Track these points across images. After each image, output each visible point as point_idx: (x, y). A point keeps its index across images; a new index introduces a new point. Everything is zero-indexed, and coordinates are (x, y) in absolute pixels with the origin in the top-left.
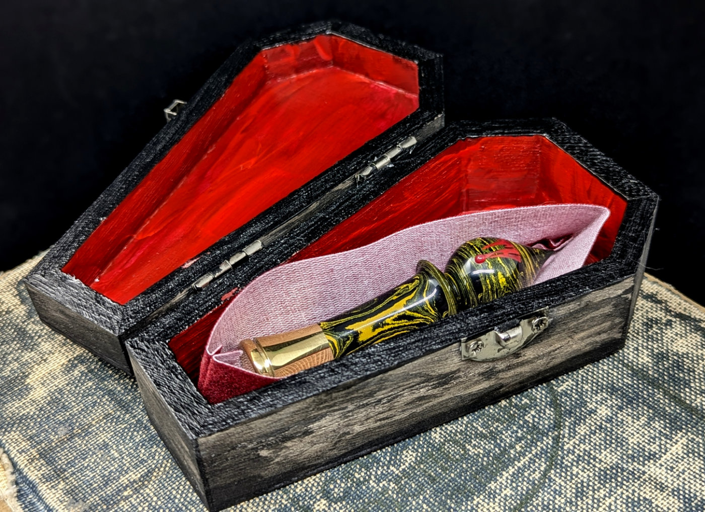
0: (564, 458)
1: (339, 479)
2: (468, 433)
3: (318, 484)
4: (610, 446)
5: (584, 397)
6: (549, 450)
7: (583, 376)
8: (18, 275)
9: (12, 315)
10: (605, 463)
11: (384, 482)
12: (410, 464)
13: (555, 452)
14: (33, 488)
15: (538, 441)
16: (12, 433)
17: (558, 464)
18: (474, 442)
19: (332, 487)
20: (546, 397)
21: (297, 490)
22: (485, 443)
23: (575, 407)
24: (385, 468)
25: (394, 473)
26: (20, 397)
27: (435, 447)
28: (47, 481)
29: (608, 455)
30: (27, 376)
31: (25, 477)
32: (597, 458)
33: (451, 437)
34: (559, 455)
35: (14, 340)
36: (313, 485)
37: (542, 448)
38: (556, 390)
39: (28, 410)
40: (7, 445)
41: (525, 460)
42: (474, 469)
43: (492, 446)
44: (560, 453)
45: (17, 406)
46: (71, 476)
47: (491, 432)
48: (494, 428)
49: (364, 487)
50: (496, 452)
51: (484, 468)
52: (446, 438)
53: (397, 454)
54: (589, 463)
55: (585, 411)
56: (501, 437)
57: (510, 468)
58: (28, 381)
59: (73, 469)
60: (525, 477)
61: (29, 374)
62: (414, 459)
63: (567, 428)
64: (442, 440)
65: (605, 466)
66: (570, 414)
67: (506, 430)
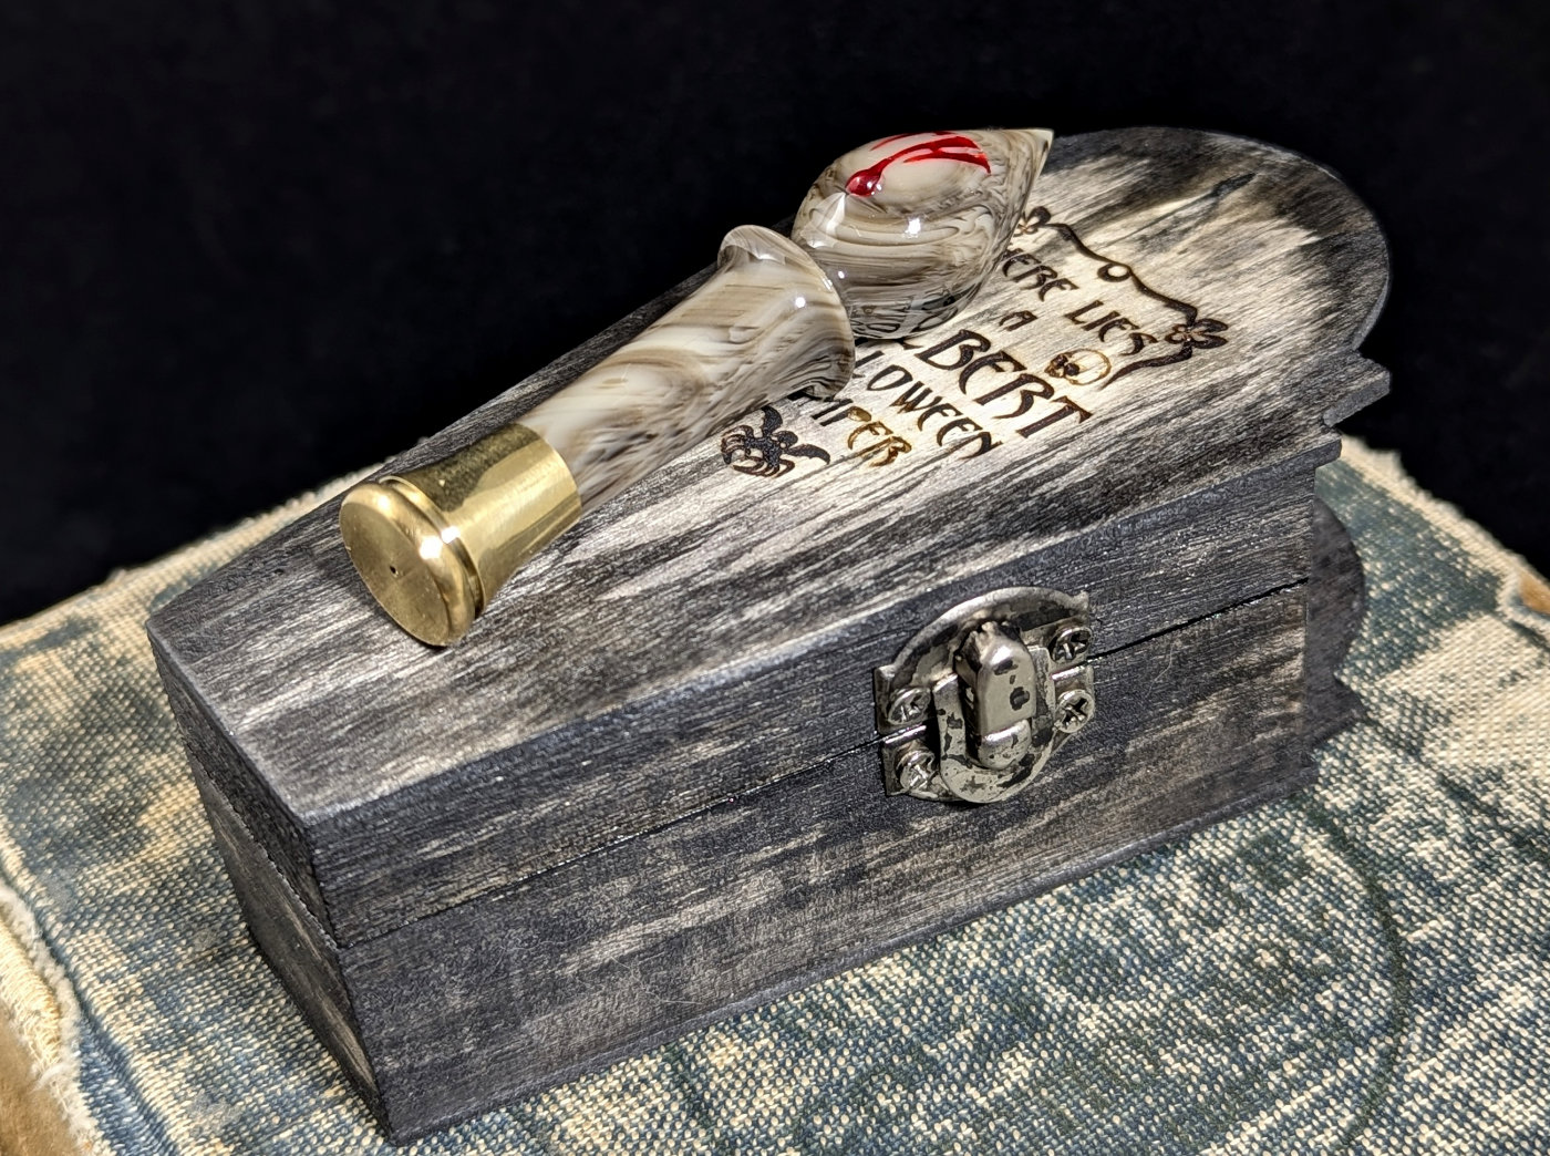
0: (1402, 1103)
1: (838, 1104)
2: (1169, 1023)
3: (786, 1112)
4: (1523, 1082)
5: (1471, 960)
6: (1366, 1081)
7: (1475, 909)
8: (157, 580)
9: (130, 669)
10: (1504, 1124)
11: (947, 1123)
12: (1015, 1085)
13: (1380, 1086)
14: (118, 1061)
15: (1342, 1056)
16: (91, 933)
17: (1386, 1116)
18: (1181, 1047)
19: (818, 1121)
20: (1377, 951)
21: (734, 1123)
22: (1207, 1051)
23: (1448, 982)
24: (954, 1088)
25: (973, 1101)
26: (120, 854)
27: (1083, 1050)
28: (153, 1049)
29: (1514, 1104)
30: (143, 809)
31: (106, 1034)
32: (1486, 1109)
33: (1127, 1030)
34: (1391, 1095)
35: (128, 724)
36: (773, 1114)
37: (1348, 1074)
38: (1404, 939)
39: (134, 885)
40: (75, 958)
41: (1302, 1099)
42: (1172, 1109)
43: (1225, 1060)
44: (1393, 1089)
45: (110, 872)
46: (210, 1042)
47: (1228, 1024)
48: (1236, 1017)
49: (896, 1130)
50: (1233, 1073)
51: (1197, 1112)
52: (1114, 1030)
53: (988, 1058)
54: (1464, 1119)
55: (1471, 994)
56: (1250, 1040)
57: (1263, 1114)
58: (145, 818)
59: (216, 1026)
60: (1299, 1139)
61: (150, 803)
62: (1026, 1075)
63: (1419, 1031)
64: (1102, 1035)
65: (1504, 1129)
66: (1431, 996)
67: (1266, 1023)
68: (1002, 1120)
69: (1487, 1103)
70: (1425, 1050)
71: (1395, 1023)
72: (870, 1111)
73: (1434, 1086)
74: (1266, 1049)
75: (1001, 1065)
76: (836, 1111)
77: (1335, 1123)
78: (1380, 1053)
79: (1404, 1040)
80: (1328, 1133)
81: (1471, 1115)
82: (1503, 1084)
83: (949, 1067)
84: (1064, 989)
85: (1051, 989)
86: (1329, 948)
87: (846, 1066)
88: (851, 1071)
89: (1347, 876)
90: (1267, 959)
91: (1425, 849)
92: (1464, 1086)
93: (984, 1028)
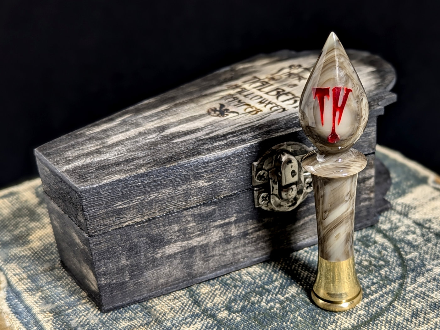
0: (405, 295)
1: (239, 300)
3: (224, 302)
5: (424, 262)
13: (399, 291)
15: (388, 284)
17: (401, 298)
19: (233, 304)
21: (208, 305)
24: (274, 295)
36: (220, 303)
37: (390, 289)
38: (405, 258)
41: (376, 295)
44: (403, 292)
49: (257, 306)
53: (284, 288)
55: (424, 269)
57: (365, 299)
59: (50, 285)
60: (376, 304)
63: (410, 278)
66: (413, 271)
67: (365, 278)
68: (288, 302)
69: (430, 294)
70: (412, 283)
71: (403, 277)
72: (249, 301)
73: (414, 291)
74: (366, 284)
75: (288, 289)
76: (239, 302)
77: (386, 300)
78: (399, 284)
79: (405, 280)
80: (384, 302)
81: (425, 297)
82: (434, 290)
83: (273, 290)
84: (306, 272)
85: (303, 272)
86: (383, 260)
87: (241, 291)
88: (243, 292)
89: (387, 243)
90: (365, 263)
91: (410, 237)
92: (423, 290)
93: (283, 281)
